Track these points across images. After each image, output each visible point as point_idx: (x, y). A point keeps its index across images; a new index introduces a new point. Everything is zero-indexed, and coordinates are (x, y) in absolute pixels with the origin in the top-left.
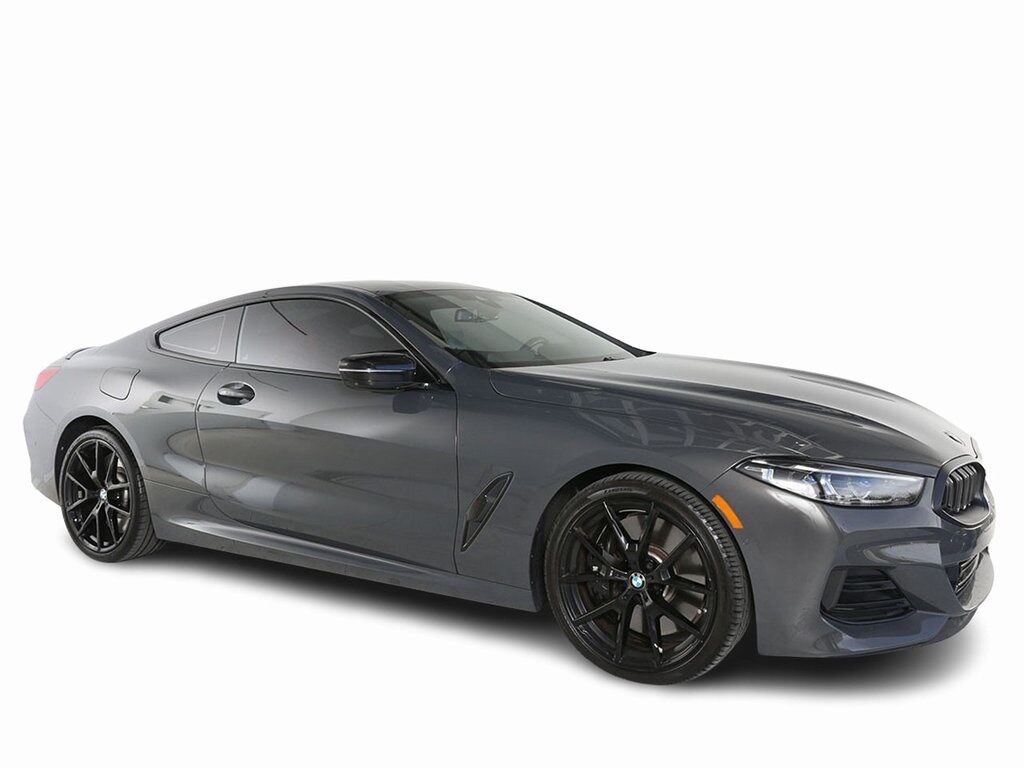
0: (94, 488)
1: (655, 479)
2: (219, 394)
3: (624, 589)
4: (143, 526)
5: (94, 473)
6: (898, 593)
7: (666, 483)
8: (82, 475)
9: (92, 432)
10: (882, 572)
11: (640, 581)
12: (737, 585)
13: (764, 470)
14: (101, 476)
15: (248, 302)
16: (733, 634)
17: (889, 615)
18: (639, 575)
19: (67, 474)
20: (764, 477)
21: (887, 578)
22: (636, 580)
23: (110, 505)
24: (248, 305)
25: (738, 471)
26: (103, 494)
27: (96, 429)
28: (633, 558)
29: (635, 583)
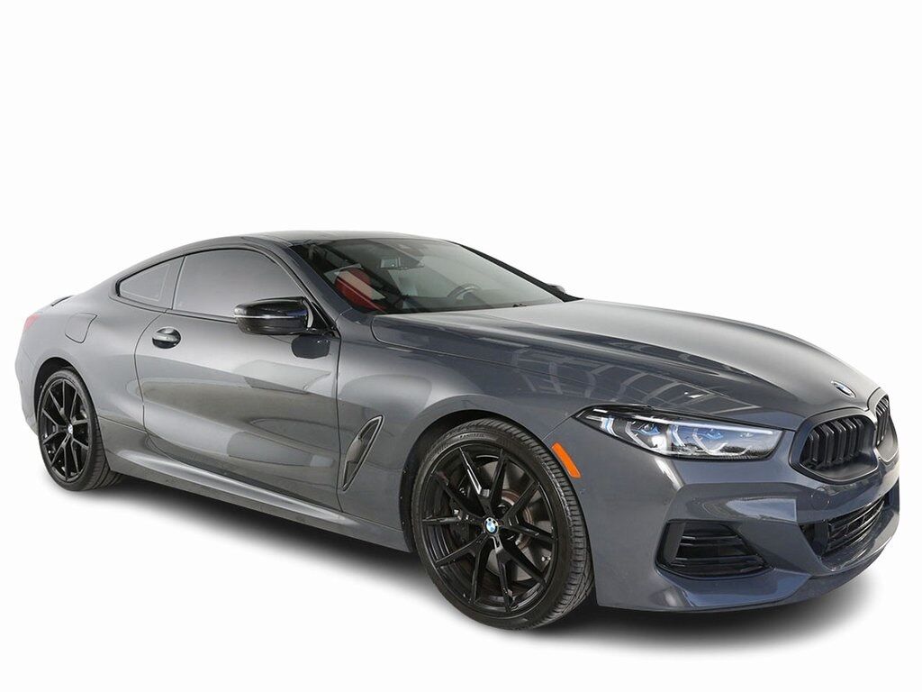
0: (63, 423)
1: (505, 426)
2: (153, 340)
3: (479, 533)
4: (98, 459)
5: (62, 409)
6: (748, 549)
7: (514, 430)
8: (53, 412)
9: (60, 372)
10: (727, 527)
11: (493, 526)
12: (577, 534)
13: (603, 419)
14: (67, 412)
15: (187, 252)
16: (574, 583)
17: (742, 571)
18: (492, 520)
19: (43, 410)
20: (603, 426)
21: (734, 533)
22: (490, 524)
23: (74, 440)
24: (187, 255)
25: (578, 420)
26: (70, 429)
27: (63, 369)
28: (486, 504)
29: (489, 528)
